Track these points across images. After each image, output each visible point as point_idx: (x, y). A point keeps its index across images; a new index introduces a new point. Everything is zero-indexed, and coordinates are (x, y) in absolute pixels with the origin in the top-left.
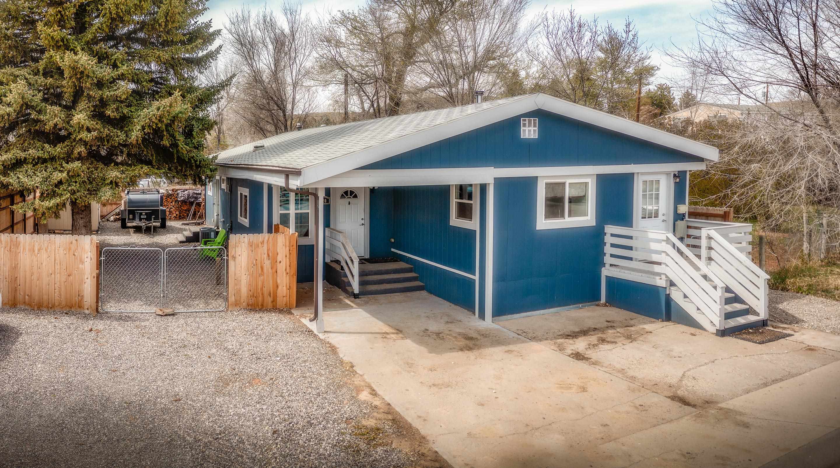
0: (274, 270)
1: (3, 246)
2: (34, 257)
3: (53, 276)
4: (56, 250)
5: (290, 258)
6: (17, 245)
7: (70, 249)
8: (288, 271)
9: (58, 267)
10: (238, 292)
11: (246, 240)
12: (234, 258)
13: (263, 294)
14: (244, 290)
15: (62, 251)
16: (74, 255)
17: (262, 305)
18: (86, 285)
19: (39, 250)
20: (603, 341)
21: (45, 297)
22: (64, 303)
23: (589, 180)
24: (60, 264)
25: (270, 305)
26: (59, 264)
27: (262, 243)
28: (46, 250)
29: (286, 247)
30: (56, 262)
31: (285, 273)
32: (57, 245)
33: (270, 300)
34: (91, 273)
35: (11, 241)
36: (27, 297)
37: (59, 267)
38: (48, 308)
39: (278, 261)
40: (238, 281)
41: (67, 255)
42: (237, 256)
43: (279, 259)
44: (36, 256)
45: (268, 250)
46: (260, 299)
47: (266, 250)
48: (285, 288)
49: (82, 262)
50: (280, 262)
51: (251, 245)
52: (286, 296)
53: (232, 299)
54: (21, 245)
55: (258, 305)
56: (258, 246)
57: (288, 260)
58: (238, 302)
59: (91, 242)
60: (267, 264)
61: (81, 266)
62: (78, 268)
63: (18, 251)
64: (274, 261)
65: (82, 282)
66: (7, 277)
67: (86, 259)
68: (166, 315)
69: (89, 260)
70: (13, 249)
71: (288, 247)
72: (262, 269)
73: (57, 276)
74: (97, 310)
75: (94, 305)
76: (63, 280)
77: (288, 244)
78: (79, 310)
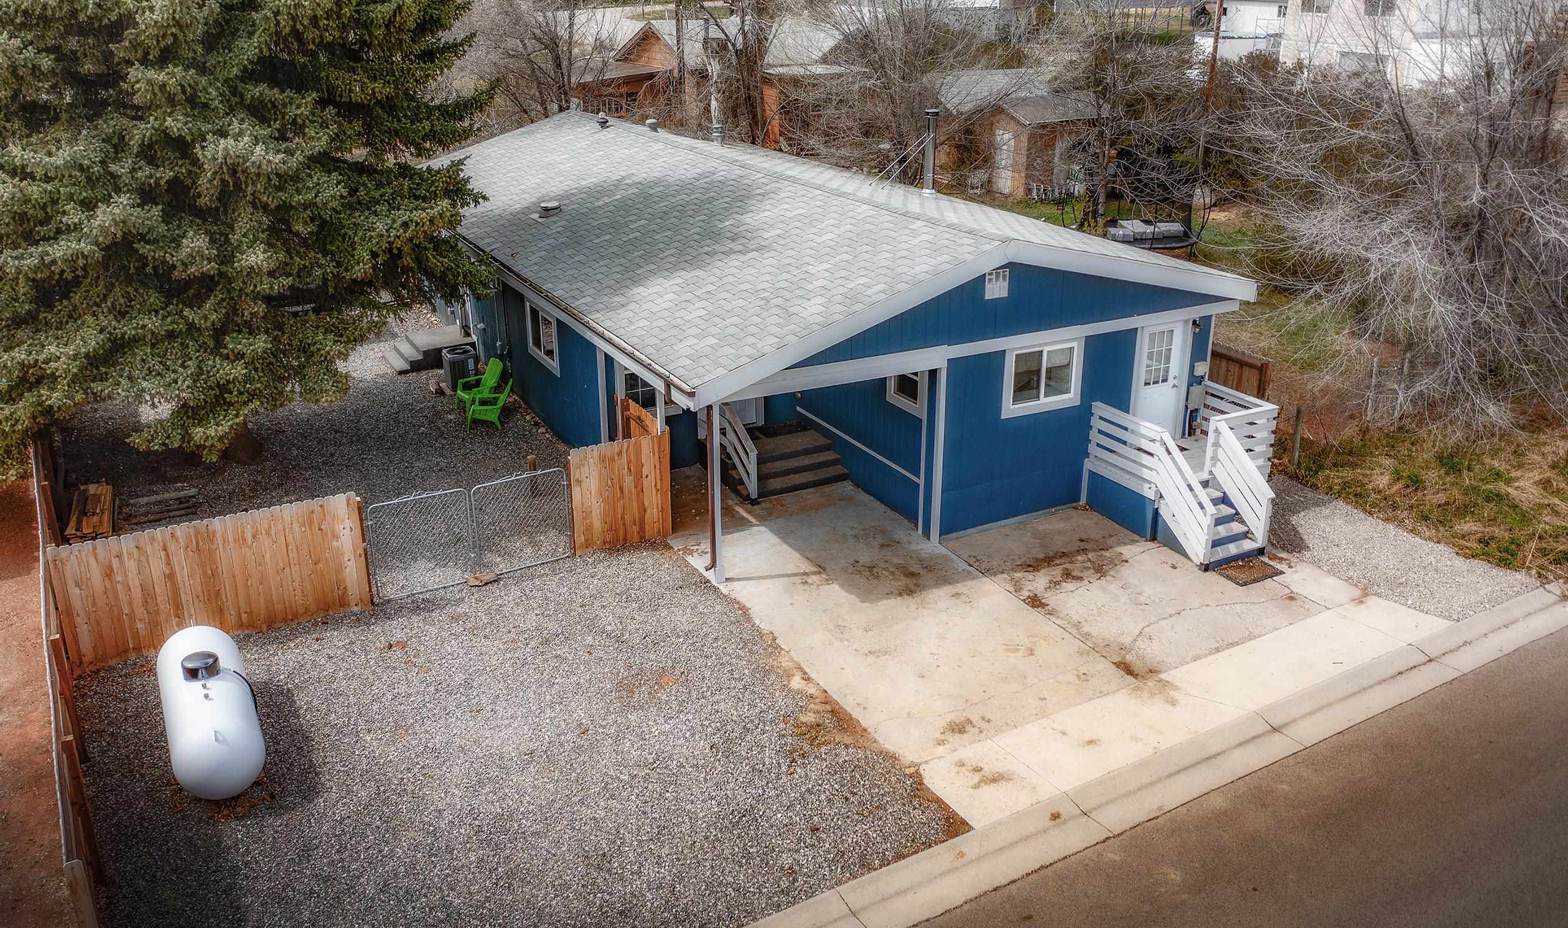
0: (639, 489)
1: (182, 544)
2: (247, 549)
3: (287, 570)
4: (287, 529)
6: (211, 537)
7: (311, 522)
8: (658, 486)
9: (293, 554)
10: (589, 528)
11: (596, 454)
12: (579, 482)
13: (624, 524)
14: (597, 524)
15: (297, 529)
16: (320, 529)
17: (625, 539)
18: (347, 571)
19: (254, 537)
20: (1068, 575)
21: (279, 606)
22: (313, 607)
23: (1075, 344)
24: (297, 550)
25: (636, 538)
26: (295, 550)
27: (620, 453)
28: (268, 533)
29: (654, 454)
30: (290, 548)
31: (654, 491)
32: (287, 519)
33: (636, 529)
34: (355, 551)
35: (197, 532)
37: (295, 554)
38: (286, 621)
39: (644, 476)
40: (587, 514)
41: (308, 532)
42: (583, 478)
43: (645, 472)
44: (250, 547)
45: (629, 463)
47: (626, 463)
48: (655, 510)
49: (336, 537)
50: (647, 476)
51: (602, 458)
52: (659, 521)
53: (580, 539)
54: (219, 535)
55: (618, 541)
56: (614, 458)
57: (658, 472)
58: (590, 542)
59: (348, 504)
60: (629, 481)
61: (335, 543)
62: (330, 548)
63: (214, 547)
64: (639, 478)
65: (340, 568)
66: (201, 594)
67: (342, 532)
68: (486, 584)
69: (347, 532)
70: (203, 549)
71: (657, 454)
72: (621, 490)
73: (295, 569)
74: (372, 602)
75: (367, 597)
76: (307, 572)
77: (657, 450)
78: (342, 611)
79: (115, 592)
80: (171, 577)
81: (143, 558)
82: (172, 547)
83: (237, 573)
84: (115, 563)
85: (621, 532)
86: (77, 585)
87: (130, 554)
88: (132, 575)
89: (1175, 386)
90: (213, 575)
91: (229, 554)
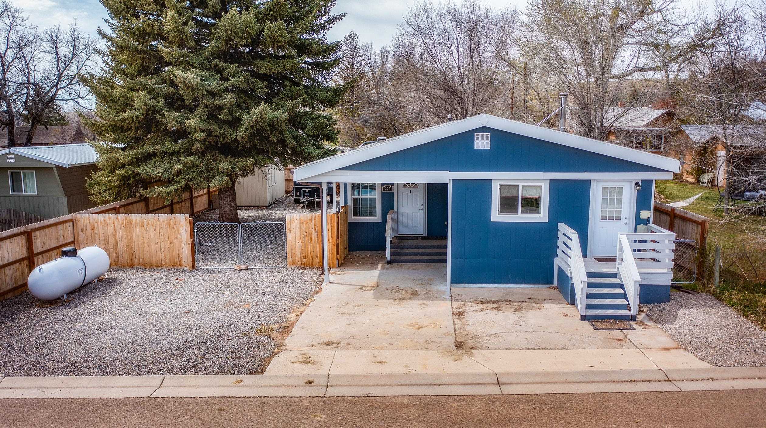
1: (120, 223)
3: (159, 243)
4: (160, 226)
5: (331, 231)
6: (131, 222)
7: (170, 224)
8: (330, 241)
9: (162, 237)
10: (294, 254)
11: (298, 218)
12: (290, 230)
13: (312, 257)
14: (298, 254)
15: (164, 226)
16: (173, 228)
17: (312, 264)
18: (183, 250)
19: (147, 225)
21: (155, 259)
22: (168, 263)
23: (542, 184)
24: (164, 235)
25: (318, 265)
27: (311, 220)
28: (152, 225)
30: (161, 233)
31: (328, 242)
32: (161, 221)
33: (318, 261)
34: (187, 242)
35: (126, 219)
36: (141, 260)
38: (157, 267)
40: (293, 247)
41: (168, 229)
42: (292, 229)
44: (145, 230)
45: (315, 226)
46: (310, 260)
47: (314, 225)
48: (329, 253)
49: (179, 233)
51: (302, 221)
52: (330, 259)
53: (290, 259)
54: (134, 222)
55: (309, 264)
56: (308, 223)
57: (330, 233)
58: (294, 262)
59: (186, 220)
60: (314, 235)
61: (179, 236)
62: (177, 238)
63: (132, 227)
65: (180, 248)
66: (125, 246)
67: (182, 231)
68: (241, 270)
69: (184, 231)
70: (128, 225)
71: (329, 224)
72: (311, 238)
73: (162, 244)
74: (194, 267)
75: (191, 264)
76: (167, 246)
77: (329, 222)
78: (180, 268)
79: (95, 237)
80: (115, 235)
81: (105, 225)
82: (116, 223)
83: (140, 240)
84: (96, 224)
86: (82, 231)
87: (101, 223)
88: (101, 232)
89: (626, 224)
90: (130, 239)
91: (137, 232)
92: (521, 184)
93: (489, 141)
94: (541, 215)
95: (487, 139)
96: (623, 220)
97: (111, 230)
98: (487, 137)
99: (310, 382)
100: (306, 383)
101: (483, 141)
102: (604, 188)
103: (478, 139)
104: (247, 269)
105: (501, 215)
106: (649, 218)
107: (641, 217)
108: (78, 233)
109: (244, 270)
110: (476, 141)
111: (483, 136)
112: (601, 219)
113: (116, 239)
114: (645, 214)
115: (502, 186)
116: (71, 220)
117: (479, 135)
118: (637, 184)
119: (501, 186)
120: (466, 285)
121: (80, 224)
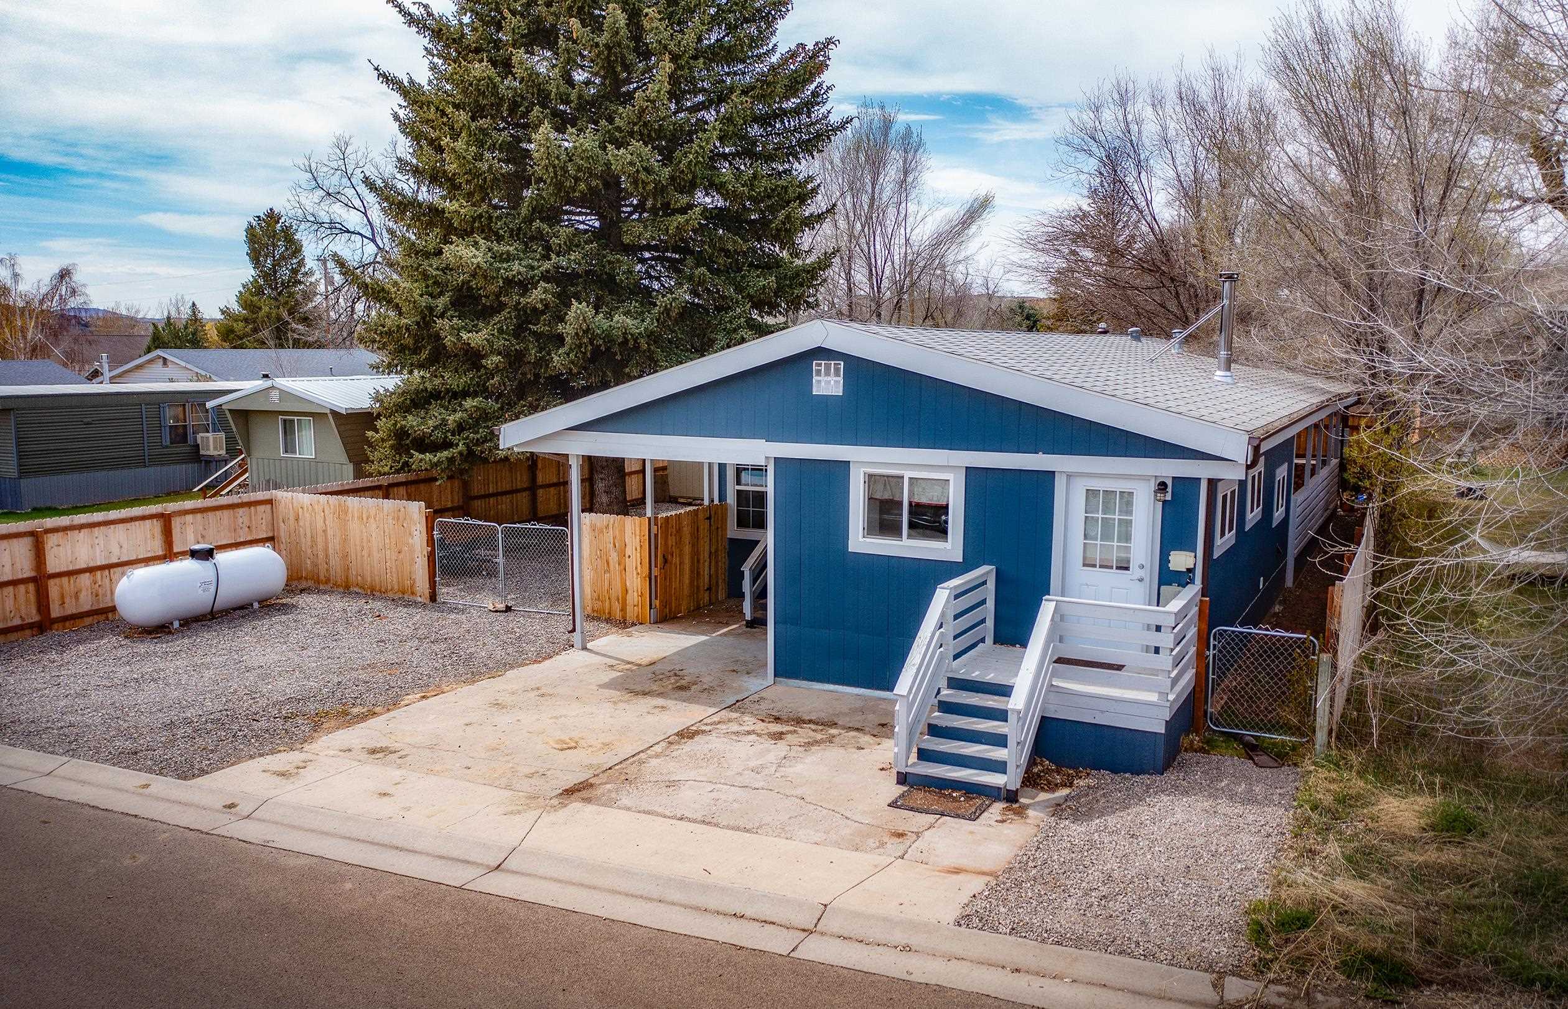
0: (622, 567)
3: (383, 551)
4: (385, 520)
7: (399, 519)
8: (639, 570)
9: (387, 541)
13: (610, 599)
15: (391, 521)
16: (403, 526)
17: (610, 615)
19: (367, 519)
21: (377, 579)
22: (396, 590)
24: (390, 537)
25: (618, 615)
26: (388, 538)
27: (607, 527)
28: (375, 519)
29: (635, 536)
30: (386, 534)
31: (635, 574)
33: (619, 608)
34: (422, 551)
36: (359, 578)
38: (380, 594)
39: (627, 556)
41: (396, 526)
43: (628, 552)
44: (365, 527)
45: (614, 538)
47: (610, 537)
48: (635, 594)
49: (412, 536)
50: (630, 557)
51: (593, 527)
52: (638, 605)
54: (350, 510)
55: (604, 613)
56: (603, 531)
57: (638, 555)
59: (420, 513)
60: (614, 557)
61: (411, 541)
62: (407, 544)
63: (348, 522)
64: (622, 554)
65: (413, 562)
66: (338, 552)
67: (415, 533)
68: (496, 611)
69: (419, 534)
70: (342, 513)
71: (638, 537)
72: (608, 563)
73: (388, 552)
74: (433, 598)
75: (427, 592)
76: (394, 558)
77: (638, 532)
78: (411, 598)
79: (299, 532)
80: (325, 531)
81: (313, 514)
82: (327, 512)
83: (358, 543)
84: (301, 511)
85: (607, 604)
87: (308, 509)
88: (307, 524)
89: (1141, 580)
90: (345, 540)
91: (354, 527)
92: (908, 474)
93: (841, 379)
94: (948, 545)
95: (837, 374)
96: (1135, 572)
97: (320, 524)
98: (837, 370)
99: (232, 806)
100: (225, 807)
101: (829, 378)
102: (1091, 494)
103: (819, 373)
104: (508, 609)
105: (868, 540)
106: (1190, 570)
107: (1173, 566)
108: (278, 523)
109: (500, 612)
110: (815, 378)
111: (828, 367)
112: (1084, 565)
113: (326, 538)
114: (1180, 560)
115: (871, 478)
116: (270, 502)
117: (820, 365)
118: (1162, 486)
119: (870, 476)
120: (804, 683)
121: (281, 509)
